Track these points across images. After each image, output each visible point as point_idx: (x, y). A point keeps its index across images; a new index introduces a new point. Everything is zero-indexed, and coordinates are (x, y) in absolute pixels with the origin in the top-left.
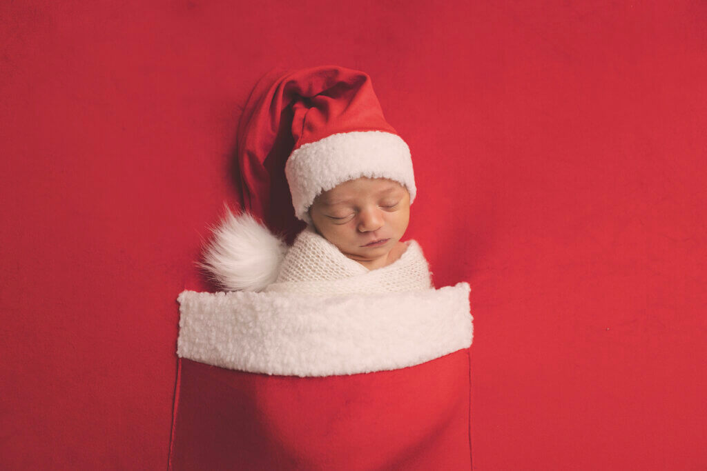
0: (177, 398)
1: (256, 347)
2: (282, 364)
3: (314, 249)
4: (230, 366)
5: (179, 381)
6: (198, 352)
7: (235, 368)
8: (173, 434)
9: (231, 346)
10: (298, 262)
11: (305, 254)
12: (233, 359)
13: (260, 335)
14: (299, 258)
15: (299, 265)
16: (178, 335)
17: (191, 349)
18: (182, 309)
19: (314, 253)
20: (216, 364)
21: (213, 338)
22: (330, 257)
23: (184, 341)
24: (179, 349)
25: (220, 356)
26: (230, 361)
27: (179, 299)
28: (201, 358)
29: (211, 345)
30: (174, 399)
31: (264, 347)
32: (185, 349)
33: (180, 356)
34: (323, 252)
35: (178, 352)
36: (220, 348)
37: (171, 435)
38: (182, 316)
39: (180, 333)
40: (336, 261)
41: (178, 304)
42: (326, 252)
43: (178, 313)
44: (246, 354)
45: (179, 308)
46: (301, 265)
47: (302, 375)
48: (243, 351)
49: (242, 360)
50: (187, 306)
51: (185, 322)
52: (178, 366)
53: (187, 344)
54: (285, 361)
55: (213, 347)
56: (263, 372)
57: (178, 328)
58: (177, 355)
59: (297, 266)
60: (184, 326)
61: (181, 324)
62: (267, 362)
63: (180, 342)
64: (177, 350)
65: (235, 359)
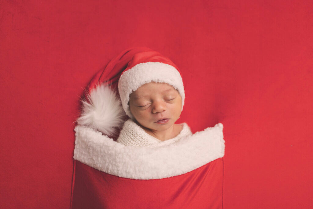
0: (74, 180)
1: (112, 161)
2: (126, 172)
3: (133, 133)
4: (99, 170)
5: (74, 172)
6: (84, 158)
7: (102, 171)
8: (72, 198)
9: (99, 159)
10: (124, 139)
11: (128, 135)
12: (101, 166)
13: (114, 155)
14: (125, 137)
15: (125, 141)
16: (74, 148)
17: (80, 156)
18: (76, 134)
19: (133, 135)
20: (92, 166)
21: (91, 153)
22: (140, 136)
23: (77, 151)
24: (74, 155)
25: (94, 162)
26: (100, 167)
27: (75, 130)
28: (85, 162)
29: (90, 156)
30: (72, 180)
31: (116, 162)
32: (78, 156)
33: (75, 159)
34: (137, 134)
35: (74, 157)
36: (94, 159)
37: (71, 198)
38: (76, 138)
39: (76, 147)
40: (144, 138)
41: (75, 132)
42: (138, 134)
43: (75, 136)
44: (107, 164)
45: (75, 134)
46: (126, 141)
47: (136, 178)
48: (106, 163)
49: (105, 167)
50: (79, 134)
51: (78, 142)
52: (74, 164)
53: (78, 153)
54: (128, 171)
55: (91, 158)
56: (116, 175)
57: (74, 144)
58: (73, 158)
59: (124, 141)
60: (78, 143)
61: (76, 142)
62: (118, 170)
63: (75, 152)
64: (73, 156)
65: (102, 166)
